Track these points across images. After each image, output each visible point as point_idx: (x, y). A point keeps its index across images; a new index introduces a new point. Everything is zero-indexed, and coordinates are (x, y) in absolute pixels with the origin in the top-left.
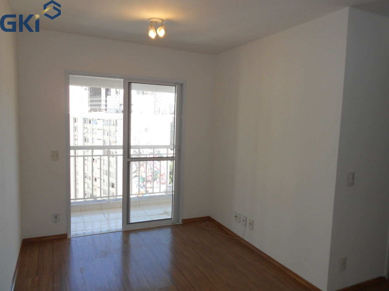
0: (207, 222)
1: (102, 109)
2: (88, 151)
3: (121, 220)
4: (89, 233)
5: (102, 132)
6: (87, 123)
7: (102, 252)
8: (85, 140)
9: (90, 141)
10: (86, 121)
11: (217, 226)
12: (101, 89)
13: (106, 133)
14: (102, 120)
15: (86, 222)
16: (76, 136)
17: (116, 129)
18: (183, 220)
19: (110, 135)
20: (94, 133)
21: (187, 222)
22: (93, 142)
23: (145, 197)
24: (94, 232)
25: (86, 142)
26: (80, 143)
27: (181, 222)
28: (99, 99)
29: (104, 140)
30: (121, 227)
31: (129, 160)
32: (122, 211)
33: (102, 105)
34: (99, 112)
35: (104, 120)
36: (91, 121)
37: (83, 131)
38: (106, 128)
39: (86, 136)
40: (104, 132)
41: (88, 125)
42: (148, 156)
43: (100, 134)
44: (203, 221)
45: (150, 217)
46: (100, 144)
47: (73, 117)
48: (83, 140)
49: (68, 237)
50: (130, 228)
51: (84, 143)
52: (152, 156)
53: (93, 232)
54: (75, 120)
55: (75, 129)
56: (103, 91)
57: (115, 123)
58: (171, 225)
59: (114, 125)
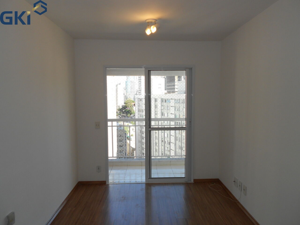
0: (215, 183)
1: (175, 92)
2: (164, 122)
3: (145, 175)
4: (121, 182)
5: (174, 108)
6: (164, 102)
7: (123, 197)
8: (162, 114)
9: (166, 115)
10: (163, 101)
11: (222, 188)
12: (174, 77)
13: (176, 109)
14: (174, 99)
15: (127, 174)
16: (156, 111)
17: (179, 105)
18: (194, 180)
19: (179, 111)
20: (169, 109)
21: (197, 182)
22: (167, 116)
23: (175, 159)
24: (131, 182)
25: (163, 116)
26: (159, 116)
27: (192, 181)
28: (173, 84)
29: (175, 114)
30: (145, 180)
31: (150, 129)
32: (145, 168)
33: (175, 89)
34: (172, 94)
35: (175, 100)
36: (167, 101)
37: (161, 108)
38: (177, 105)
39: (163, 111)
40: (175, 108)
41: (165, 104)
42: (166, 127)
43: (172, 110)
44: (212, 183)
45: (174, 175)
46: (173, 117)
47: (155, 98)
48: (161, 114)
49: (107, 183)
50: (151, 181)
51: (161, 117)
52: (169, 127)
53: (125, 182)
54: (156, 100)
55: (156, 107)
56: (176, 78)
57: (183, 102)
58: (185, 183)
59: (182, 102)
